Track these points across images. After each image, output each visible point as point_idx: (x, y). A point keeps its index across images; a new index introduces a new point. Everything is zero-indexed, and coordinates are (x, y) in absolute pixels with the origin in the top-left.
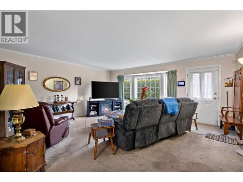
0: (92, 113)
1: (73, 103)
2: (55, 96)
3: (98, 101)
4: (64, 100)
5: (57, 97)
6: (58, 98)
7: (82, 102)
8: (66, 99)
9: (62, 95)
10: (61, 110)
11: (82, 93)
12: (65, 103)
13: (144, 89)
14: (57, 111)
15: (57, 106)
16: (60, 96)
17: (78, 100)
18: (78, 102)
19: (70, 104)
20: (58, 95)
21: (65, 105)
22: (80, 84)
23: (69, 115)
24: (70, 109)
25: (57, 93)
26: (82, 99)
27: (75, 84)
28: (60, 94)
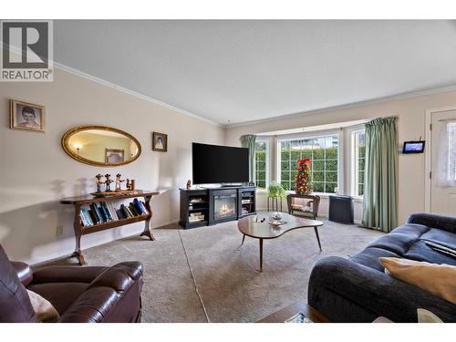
0: (193, 218)
1: (148, 197)
2: (98, 177)
3: (208, 190)
4: (124, 187)
5: (103, 179)
6: (108, 182)
7: (170, 192)
8: (131, 185)
9: (118, 176)
10: (115, 218)
11: (168, 171)
12: (126, 196)
13: (302, 163)
14: (105, 219)
15: (103, 204)
16: (113, 177)
17: (159, 188)
18: (161, 192)
19: (141, 199)
20: (107, 176)
21: (127, 203)
22: (165, 150)
23: (139, 227)
24: (140, 212)
25: (103, 171)
26: (168, 184)
27: (154, 149)
28: (113, 171)
